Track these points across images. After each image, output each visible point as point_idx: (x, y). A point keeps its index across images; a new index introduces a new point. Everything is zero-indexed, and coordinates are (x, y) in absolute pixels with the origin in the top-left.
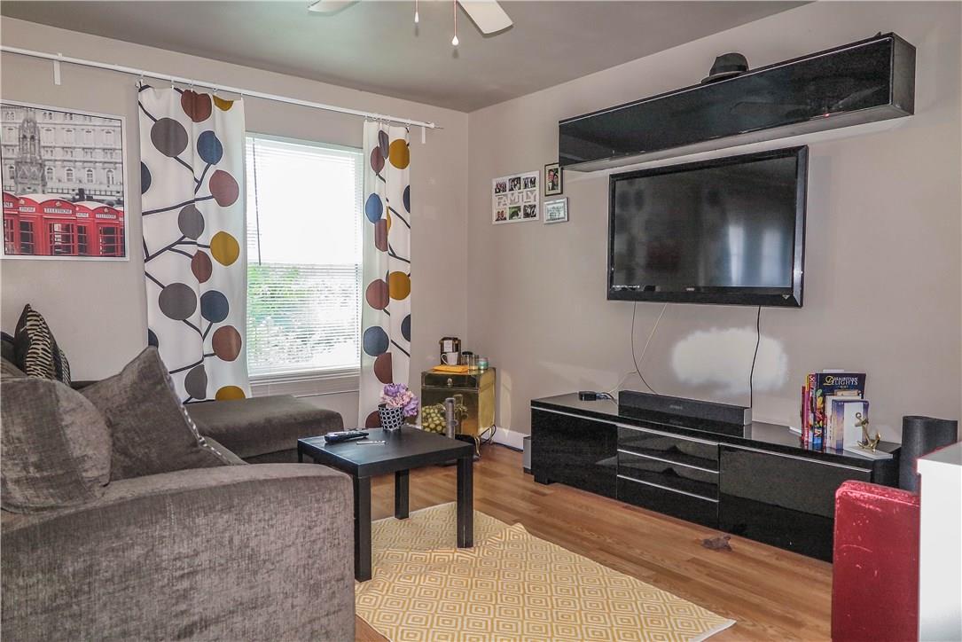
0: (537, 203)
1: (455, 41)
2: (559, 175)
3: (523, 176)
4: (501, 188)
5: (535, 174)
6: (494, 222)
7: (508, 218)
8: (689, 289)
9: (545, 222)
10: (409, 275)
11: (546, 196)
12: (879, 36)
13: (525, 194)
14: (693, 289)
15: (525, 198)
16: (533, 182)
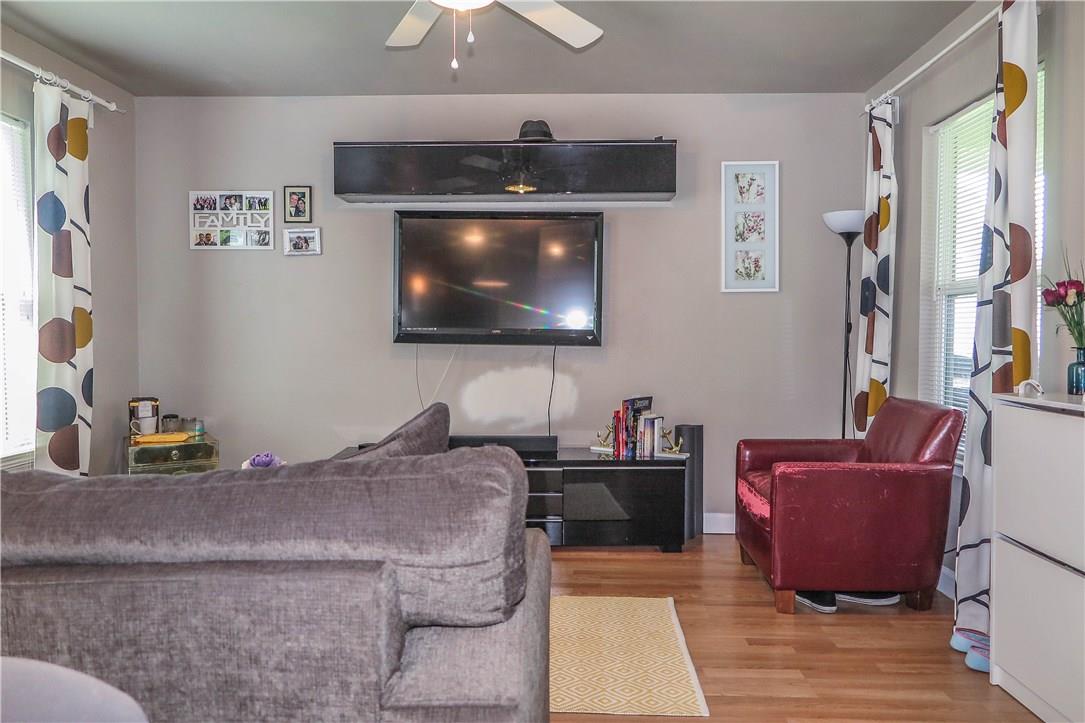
0: (270, 229)
1: (455, 64)
2: (307, 200)
3: (246, 194)
4: (202, 205)
5: (268, 195)
6: (193, 247)
7: (218, 243)
8: (495, 332)
9: (286, 254)
10: (91, 313)
11: (285, 222)
12: (660, 139)
13: (249, 217)
14: (498, 331)
15: (249, 220)
16: (263, 204)
